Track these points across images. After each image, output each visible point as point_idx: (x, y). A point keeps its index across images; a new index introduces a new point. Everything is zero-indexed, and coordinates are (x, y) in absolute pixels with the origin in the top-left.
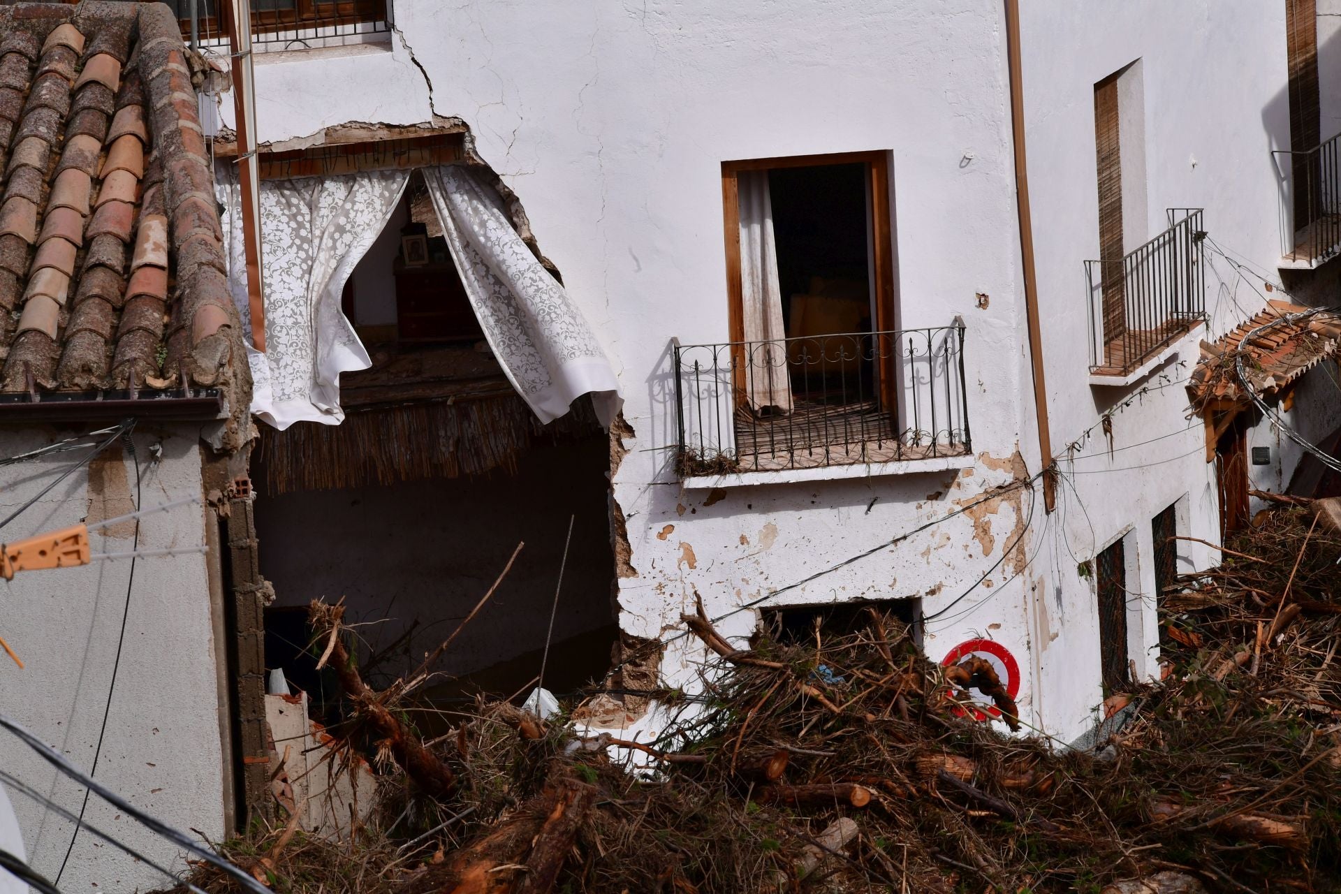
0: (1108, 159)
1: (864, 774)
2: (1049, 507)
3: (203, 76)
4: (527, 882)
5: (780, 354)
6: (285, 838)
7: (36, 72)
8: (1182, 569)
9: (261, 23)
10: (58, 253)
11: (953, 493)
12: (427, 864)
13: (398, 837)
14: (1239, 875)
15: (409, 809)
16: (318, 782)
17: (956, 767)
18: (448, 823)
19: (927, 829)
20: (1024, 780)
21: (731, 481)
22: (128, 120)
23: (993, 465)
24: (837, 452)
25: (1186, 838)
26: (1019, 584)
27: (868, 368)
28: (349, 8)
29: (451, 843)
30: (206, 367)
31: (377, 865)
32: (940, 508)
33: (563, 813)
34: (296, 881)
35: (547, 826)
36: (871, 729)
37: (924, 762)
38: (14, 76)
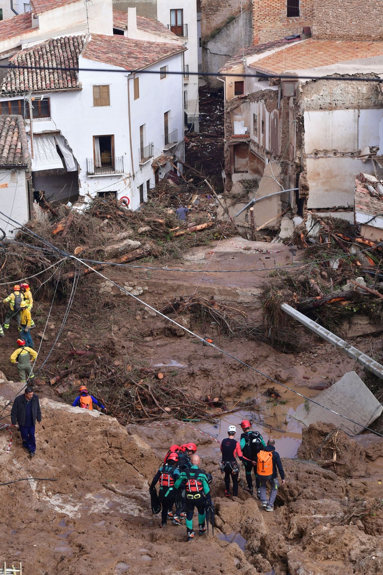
0: (141, 136)
1: (108, 214)
2: (134, 180)
3: (25, 124)
4: (66, 227)
5: (100, 160)
6: (36, 221)
7: (4, 123)
8: (150, 188)
9: (34, 117)
10: (7, 147)
11: (122, 178)
12: (54, 225)
13: (50, 221)
14: (156, 227)
15: (52, 217)
16: (40, 214)
17: (121, 213)
18: (56, 219)
19: (117, 221)
20: (129, 215)
21: (94, 176)
22: (16, 130)
23: (127, 174)
24: (107, 172)
25: (149, 222)
26: (130, 189)
27: (111, 162)
28: (45, 115)
29: (57, 222)
30: (26, 162)
31: (47, 225)
32: (120, 179)
33: (71, 218)
35: (69, 220)
36: (110, 208)
37: (116, 212)
38: (2, 124)
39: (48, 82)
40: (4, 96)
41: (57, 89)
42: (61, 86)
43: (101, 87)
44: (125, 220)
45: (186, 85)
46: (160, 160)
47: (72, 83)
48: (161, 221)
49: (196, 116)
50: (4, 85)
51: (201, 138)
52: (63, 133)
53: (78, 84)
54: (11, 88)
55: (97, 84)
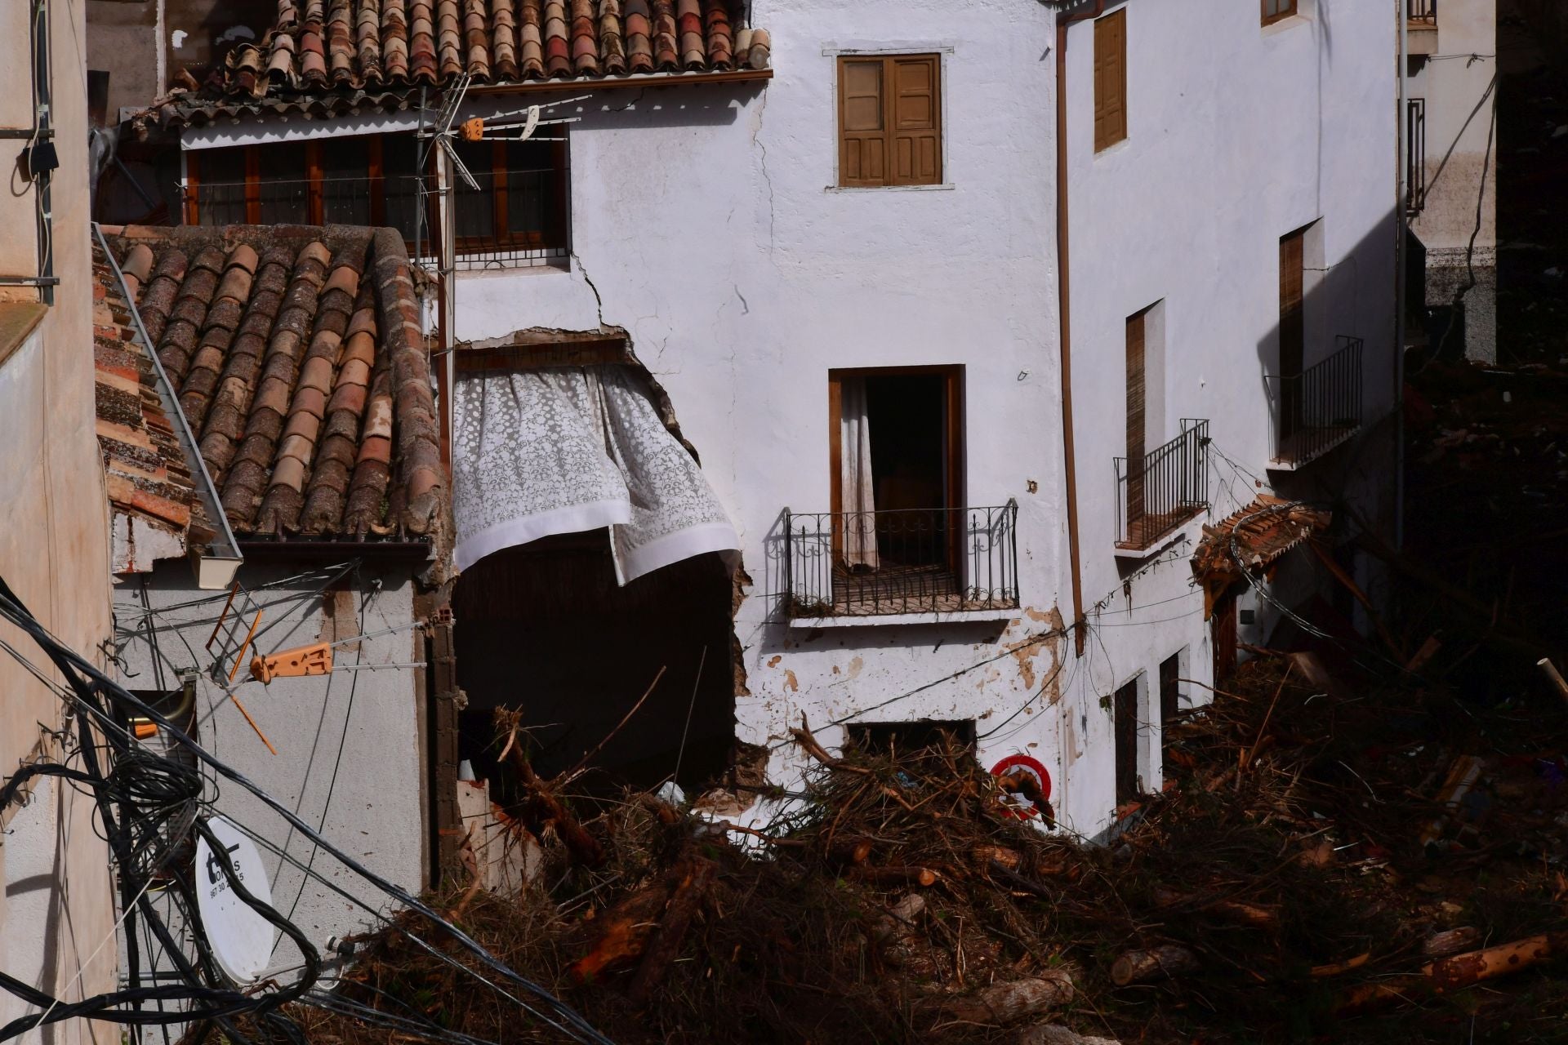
0: (1135, 378)
1: (929, 861)
2: (1079, 652)
3: (423, 287)
4: (661, 937)
5: (870, 523)
6: (470, 895)
7: (291, 281)
8: (1182, 704)
9: (465, 246)
10: (306, 424)
11: (1004, 639)
12: (581, 919)
13: (557, 898)
15: (567, 876)
16: (495, 852)
17: (1003, 856)
18: (598, 887)
19: (979, 905)
20: (1057, 869)
21: (828, 622)
22: (364, 321)
23: (1036, 617)
24: (913, 602)
25: (1182, 918)
26: (1053, 712)
27: (940, 537)
28: (537, 236)
29: (600, 904)
30: (421, 520)
31: (541, 919)
32: (993, 649)
33: (691, 883)
34: (477, 930)
35: (678, 893)
36: (937, 824)
37: (978, 852)
38: (274, 282)
39: (558, 28)
40: (282, 107)
41: (615, 70)
42: (643, 50)
43: (889, 65)
44: (1031, 907)
45: (1416, 63)
46: (1252, 521)
47: (705, 38)
48: (1258, 914)
49: (1476, 261)
50: (286, 40)
51: (1507, 397)
52: (644, 353)
53: (745, 41)
54: (328, 58)
55: (866, 49)
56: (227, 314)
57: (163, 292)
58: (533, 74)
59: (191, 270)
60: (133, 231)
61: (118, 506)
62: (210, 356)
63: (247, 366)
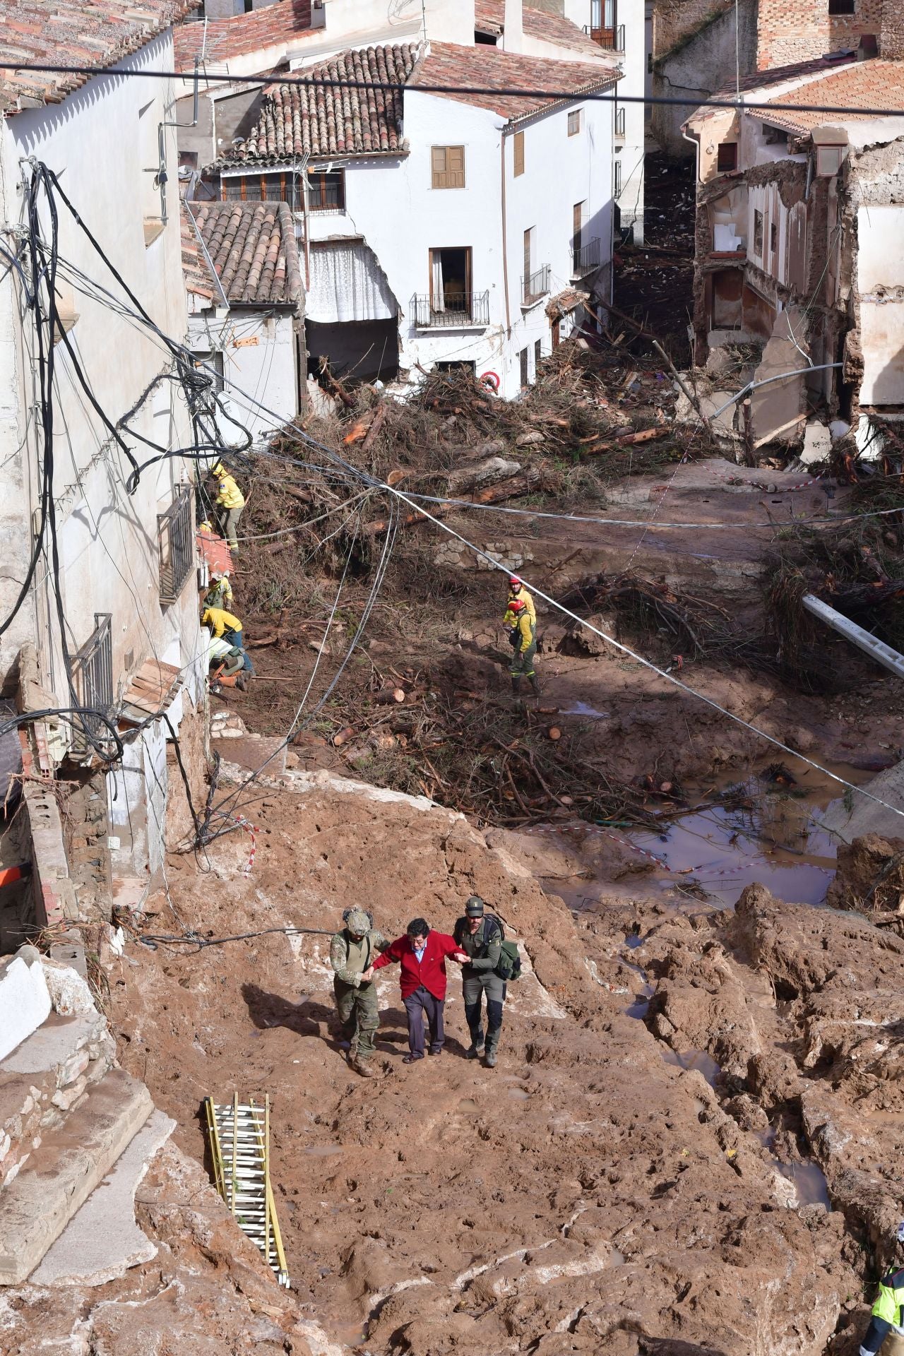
0: (527, 251)
1: (457, 405)
2: (509, 339)
3: (296, 221)
4: (372, 430)
5: (442, 297)
6: (311, 416)
7: (253, 219)
8: (542, 355)
9: (312, 208)
10: (257, 266)
11: (485, 334)
12: (347, 424)
13: (340, 418)
14: (552, 434)
15: (343, 410)
16: (320, 402)
17: (482, 404)
18: (353, 414)
19: (473, 419)
20: (499, 408)
21: (428, 329)
22: (276, 232)
23: (495, 327)
24: (456, 323)
25: (539, 424)
26: (501, 358)
27: (464, 301)
28: (335, 205)
29: (353, 419)
30: (294, 296)
31: (334, 424)
32: (481, 338)
33: (382, 413)
35: (378, 416)
36: (461, 393)
37: (473, 403)
38: (247, 219)
39: (341, 138)
40: (253, 163)
41: (360, 151)
42: (368, 146)
43: (448, 150)
44: (491, 420)
45: (618, 149)
46: (564, 297)
47: (389, 141)
48: (563, 422)
49: (637, 213)
50: (254, 141)
51: (647, 257)
52: (369, 242)
53: (401, 142)
54: (267, 148)
55: (441, 144)
56: (232, 230)
57: (212, 223)
58: (333, 152)
59: (221, 216)
60: (202, 203)
61: (189, 291)
62: (227, 244)
63: (238, 247)
